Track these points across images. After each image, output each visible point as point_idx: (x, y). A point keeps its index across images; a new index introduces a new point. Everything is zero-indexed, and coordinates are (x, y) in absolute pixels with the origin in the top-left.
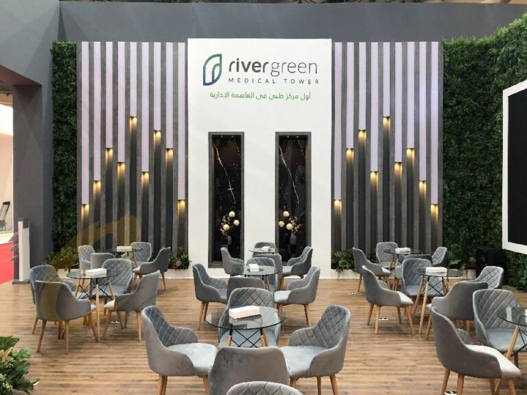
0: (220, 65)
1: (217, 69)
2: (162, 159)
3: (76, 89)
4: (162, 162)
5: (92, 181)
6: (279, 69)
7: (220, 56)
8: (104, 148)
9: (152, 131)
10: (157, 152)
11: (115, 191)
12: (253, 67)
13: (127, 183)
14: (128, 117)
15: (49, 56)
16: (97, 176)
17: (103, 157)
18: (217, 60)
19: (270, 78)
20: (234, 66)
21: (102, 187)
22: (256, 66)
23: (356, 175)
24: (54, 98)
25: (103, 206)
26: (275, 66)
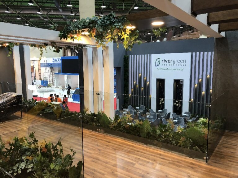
0: (160, 61)
1: (159, 62)
2: (146, 84)
3: (128, 67)
5: (131, 89)
6: (175, 62)
7: (160, 58)
8: (134, 81)
9: (144, 77)
10: (145, 82)
11: (136, 91)
12: (168, 61)
13: (139, 90)
14: (139, 74)
15: (123, 59)
16: (133, 88)
17: (134, 83)
18: (159, 60)
19: (173, 64)
20: (163, 61)
21: (133, 90)
22: (169, 61)
23: (198, 92)
24: (124, 69)
25: (134, 94)
26: (174, 61)
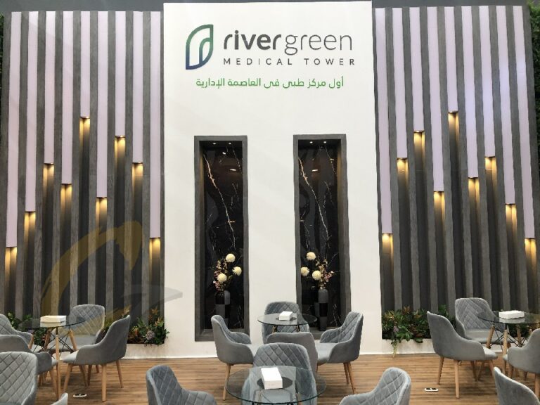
0: (211, 40)
1: (207, 46)
2: (127, 177)
4: (127, 183)
5: (22, 213)
6: (297, 45)
7: (211, 27)
8: (41, 163)
9: (112, 138)
10: (120, 168)
11: (57, 227)
13: (75, 214)
14: (77, 118)
16: (31, 204)
17: (39, 176)
19: (284, 58)
20: (231, 41)
21: (36, 220)
22: (263, 41)
23: (412, 196)
25: (38, 249)
26: (291, 40)
